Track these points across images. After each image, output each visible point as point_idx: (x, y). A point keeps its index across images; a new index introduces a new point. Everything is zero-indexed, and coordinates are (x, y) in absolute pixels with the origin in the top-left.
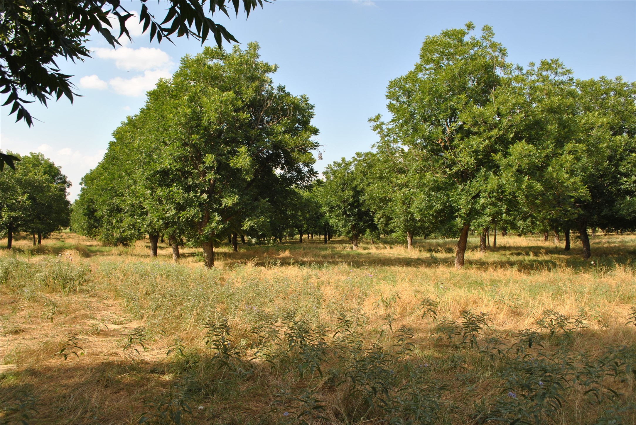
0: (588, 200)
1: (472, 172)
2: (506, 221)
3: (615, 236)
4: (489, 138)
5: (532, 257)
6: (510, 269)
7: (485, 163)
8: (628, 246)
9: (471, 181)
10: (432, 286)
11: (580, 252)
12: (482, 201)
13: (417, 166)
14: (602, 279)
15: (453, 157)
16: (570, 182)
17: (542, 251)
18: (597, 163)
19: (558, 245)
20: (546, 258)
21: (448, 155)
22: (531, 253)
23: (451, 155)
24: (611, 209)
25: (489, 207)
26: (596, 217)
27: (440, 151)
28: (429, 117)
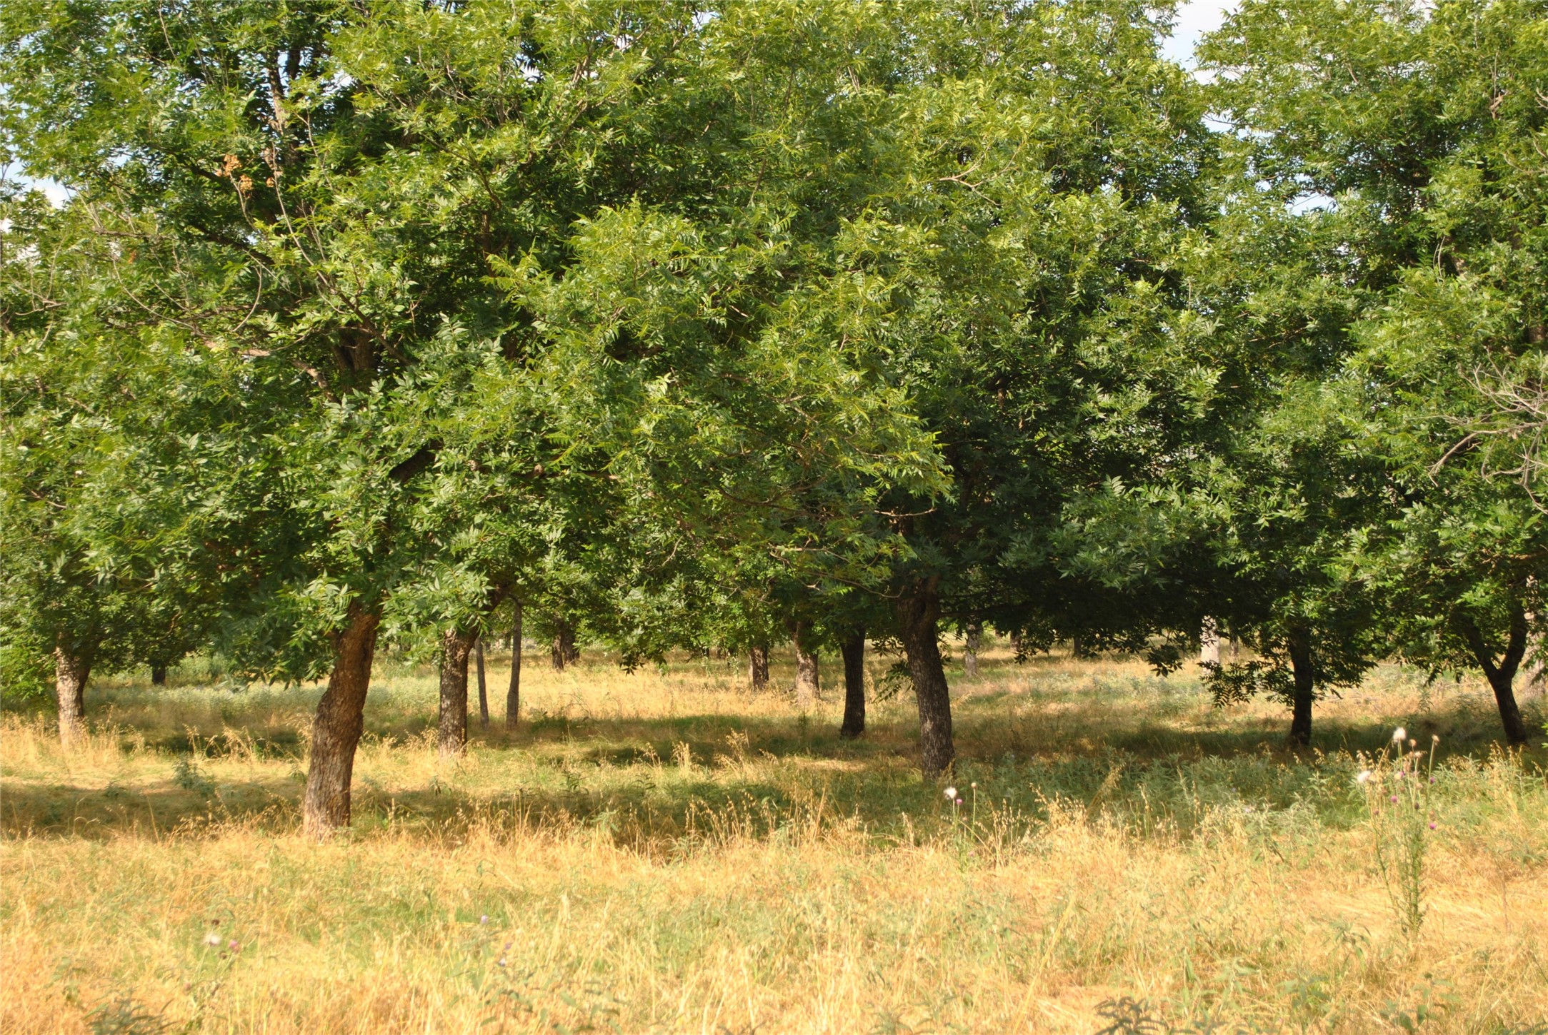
0: (940, 497)
1: (395, 336)
2: (567, 591)
3: (1068, 665)
4: (485, 167)
5: (687, 772)
6: (576, 833)
7: (464, 292)
8: (1123, 713)
9: (391, 384)
10: (166, 935)
11: (912, 743)
12: (444, 490)
13: (111, 290)
14: (999, 870)
15: (297, 253)
16: (864, 407)
17: (735, 739)
18: (983, 322)
19: (811, 711)
20: (750, 772)
21: (277, 241)
22: (684, 752)
23: (288, 245)
24: (1041, 541)
25: (478, 519)
26: (975, 574)
27: (232, 215)
28: (178, 32)
